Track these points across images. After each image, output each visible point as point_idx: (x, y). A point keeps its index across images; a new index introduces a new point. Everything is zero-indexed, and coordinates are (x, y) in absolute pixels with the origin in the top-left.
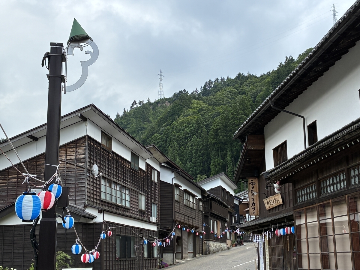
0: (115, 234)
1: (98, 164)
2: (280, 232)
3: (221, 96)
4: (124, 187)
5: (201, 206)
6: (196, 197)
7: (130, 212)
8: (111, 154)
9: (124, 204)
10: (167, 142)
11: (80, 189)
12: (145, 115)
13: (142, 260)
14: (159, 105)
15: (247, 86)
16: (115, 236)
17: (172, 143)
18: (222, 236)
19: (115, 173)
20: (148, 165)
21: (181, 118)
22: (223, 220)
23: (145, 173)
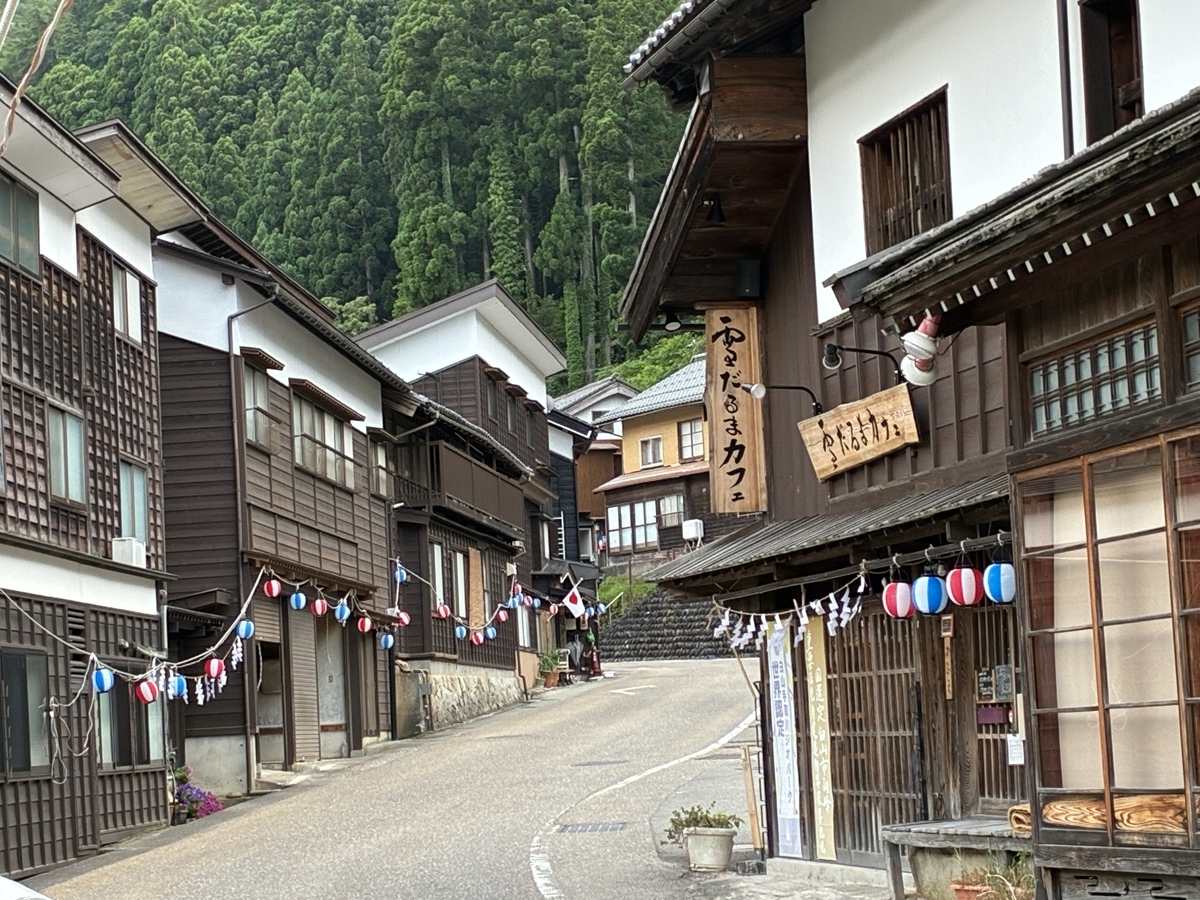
2: (911, 596)
5: (383, 474)
6: (354, 423)
10: (130, 109)
13: (86, 780)
18: (491, 633)
20: (88, 244)
22: (497, 544)
23: (73, 291)
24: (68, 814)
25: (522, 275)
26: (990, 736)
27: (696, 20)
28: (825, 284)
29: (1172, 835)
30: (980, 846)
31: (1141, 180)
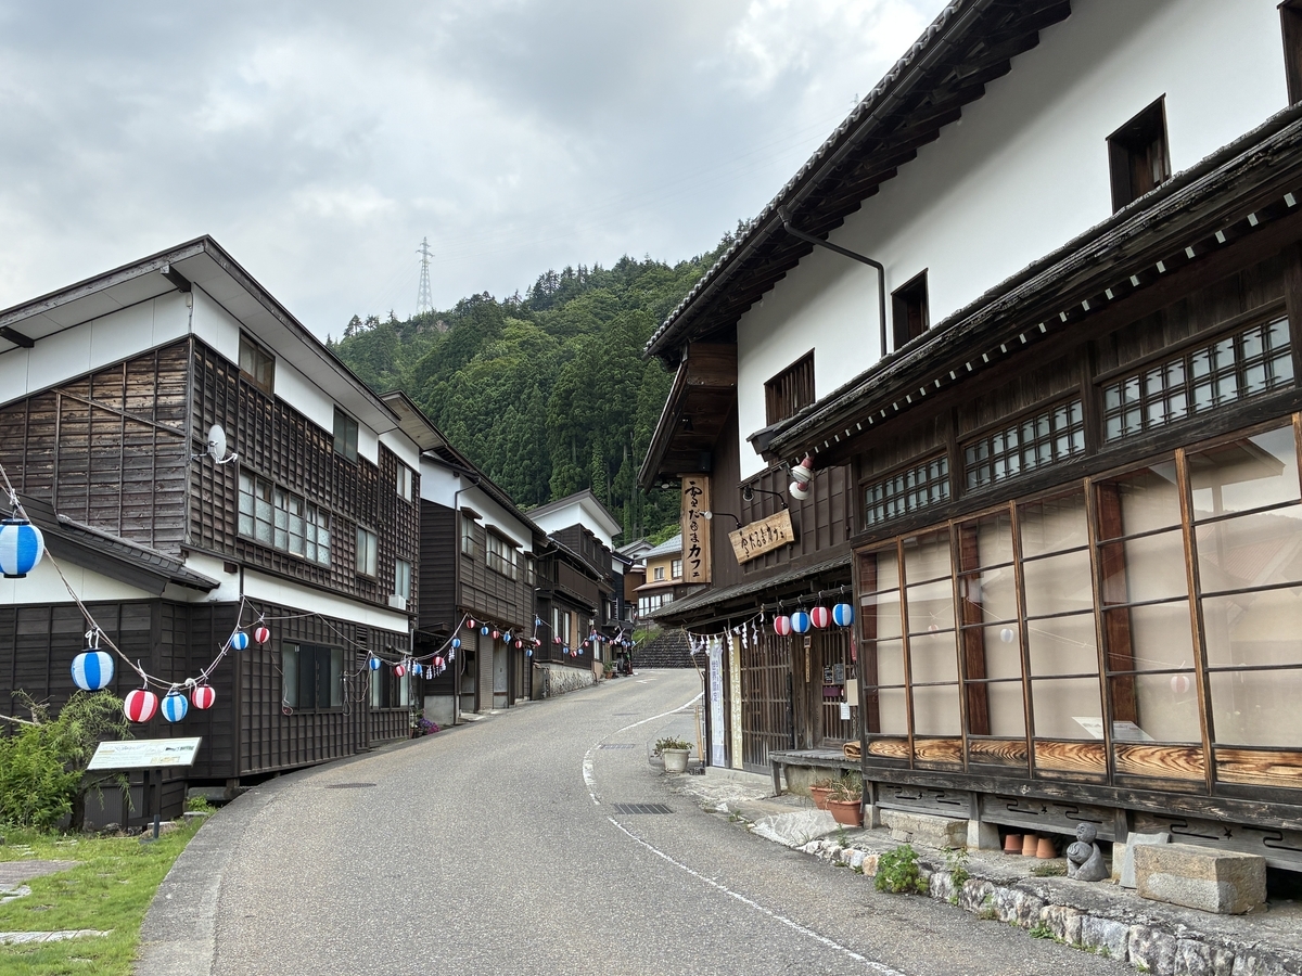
0: (281, 637)
1: (228, 430)
2: (790, 623)
3: (579, 312)
4: (313, 505)
5: (531, 573)
6: (518, 549)
7: (329, 579)
8: (271, 404)
9: (310, 555)
11: (169, 500)
12: (382, 353)
13: (363, 714)
14: (421, 329)
15: (643, 288)
16: (280, 642)
17: (451, 426)
18: (581, 651)
19: (283, 463)
20: (384, 451)
21: (477, 363)
22: (585, 610)
23: (375, 472)
24: (351, 731)
25: (606, 497)
26: (830, 703)
27: (681, 317)
28: (748, 440)
29: (953, 764)
30: (826, 765)
31: (945, 357)
